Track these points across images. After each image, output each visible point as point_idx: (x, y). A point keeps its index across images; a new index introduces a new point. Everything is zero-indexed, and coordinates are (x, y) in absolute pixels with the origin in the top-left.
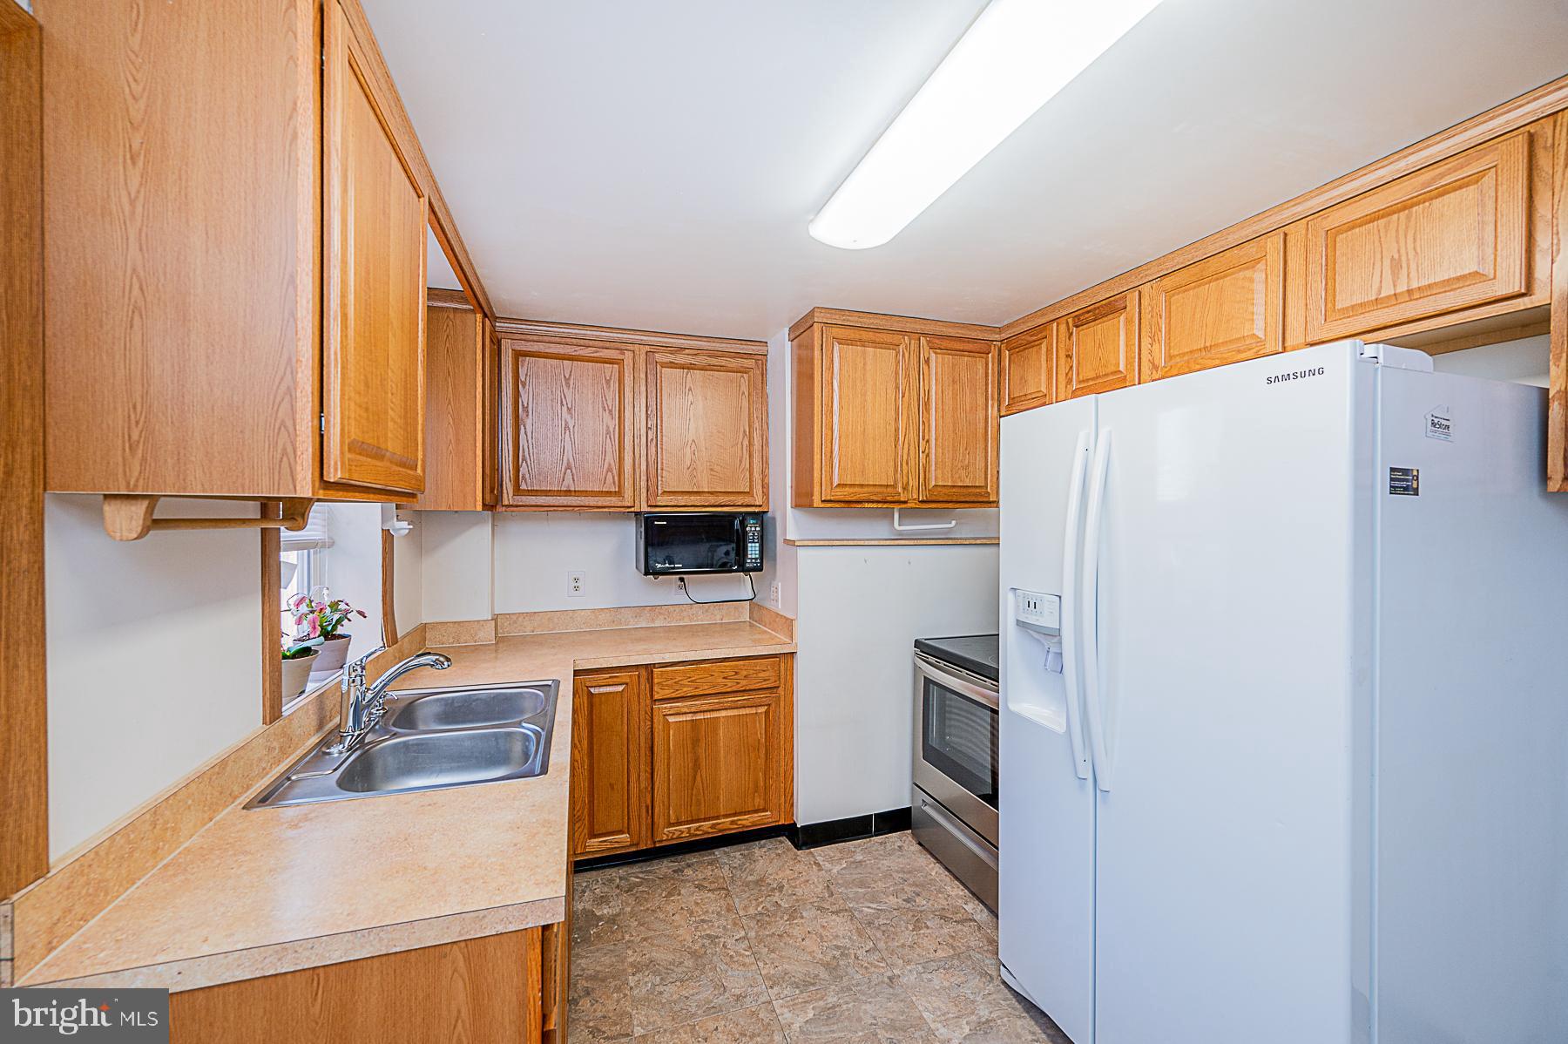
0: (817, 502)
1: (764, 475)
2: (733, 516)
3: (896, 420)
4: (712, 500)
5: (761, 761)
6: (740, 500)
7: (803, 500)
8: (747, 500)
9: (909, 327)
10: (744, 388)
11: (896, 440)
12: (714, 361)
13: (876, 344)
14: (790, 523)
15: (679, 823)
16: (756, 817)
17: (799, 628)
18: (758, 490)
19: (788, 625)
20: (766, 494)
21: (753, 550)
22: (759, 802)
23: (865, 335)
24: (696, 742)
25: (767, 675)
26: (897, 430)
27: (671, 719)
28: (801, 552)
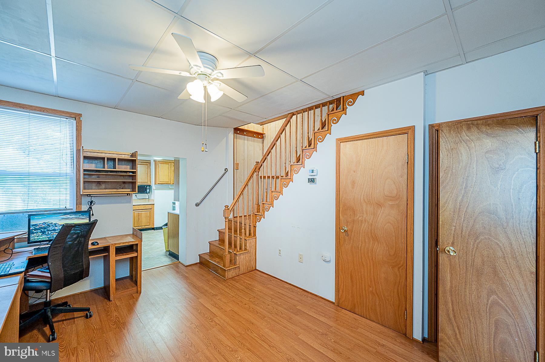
0: (157, 184)
1: (150, 179)
2: (145, 185)
3: (169, 173)
4: (141, 183)
5: (149, 219)
6: (146, 183)
7: (155, 184)
8: (147, 183)
9: (171, 161)
10: (147, 167)
11: (169, 176)
12: (142, 163)
13: (166, 164)
14: (154, 187)
15: (136, 227)
16: (148, 226)
17: (155, 200)
18: (149, 182)
19: (153, 200)
20: (150, 182)
21: (148, 190)
22: (149, 224)
23: (164, 163)
24: (139, 216)
25: (150, 207)
26: (169, 175)
27: (135, 213)
28: (155, 191)
